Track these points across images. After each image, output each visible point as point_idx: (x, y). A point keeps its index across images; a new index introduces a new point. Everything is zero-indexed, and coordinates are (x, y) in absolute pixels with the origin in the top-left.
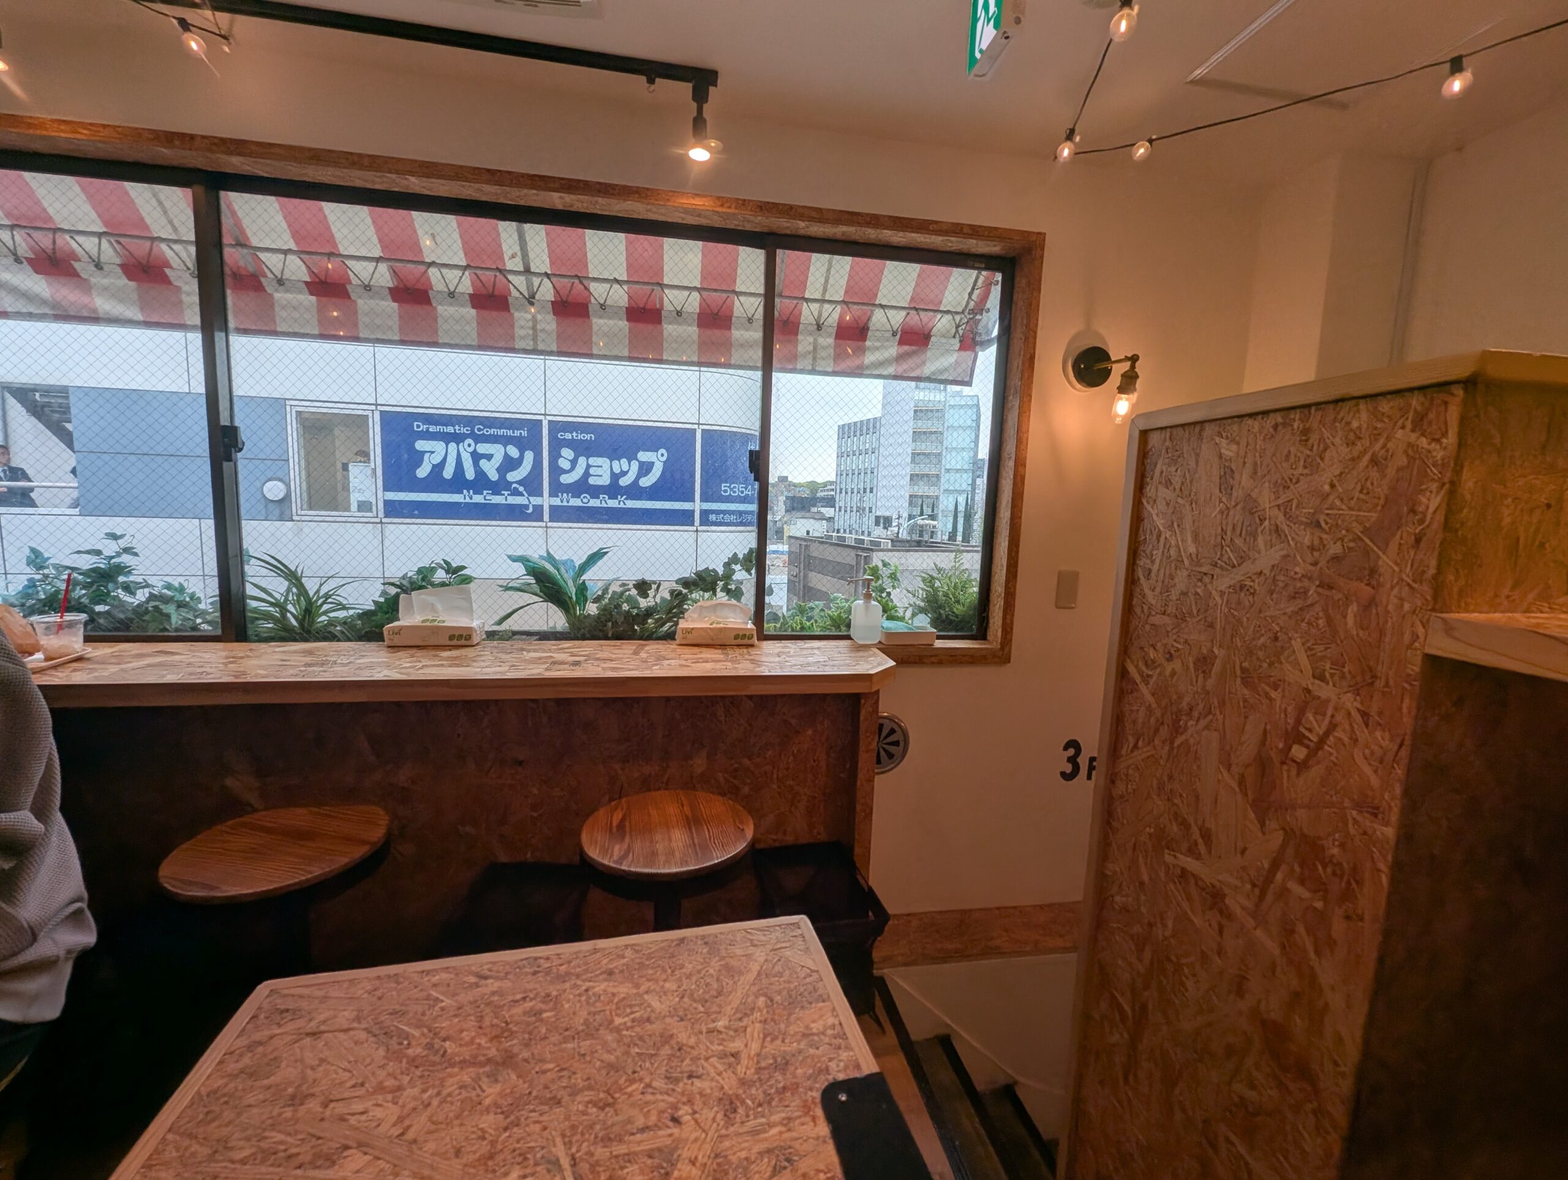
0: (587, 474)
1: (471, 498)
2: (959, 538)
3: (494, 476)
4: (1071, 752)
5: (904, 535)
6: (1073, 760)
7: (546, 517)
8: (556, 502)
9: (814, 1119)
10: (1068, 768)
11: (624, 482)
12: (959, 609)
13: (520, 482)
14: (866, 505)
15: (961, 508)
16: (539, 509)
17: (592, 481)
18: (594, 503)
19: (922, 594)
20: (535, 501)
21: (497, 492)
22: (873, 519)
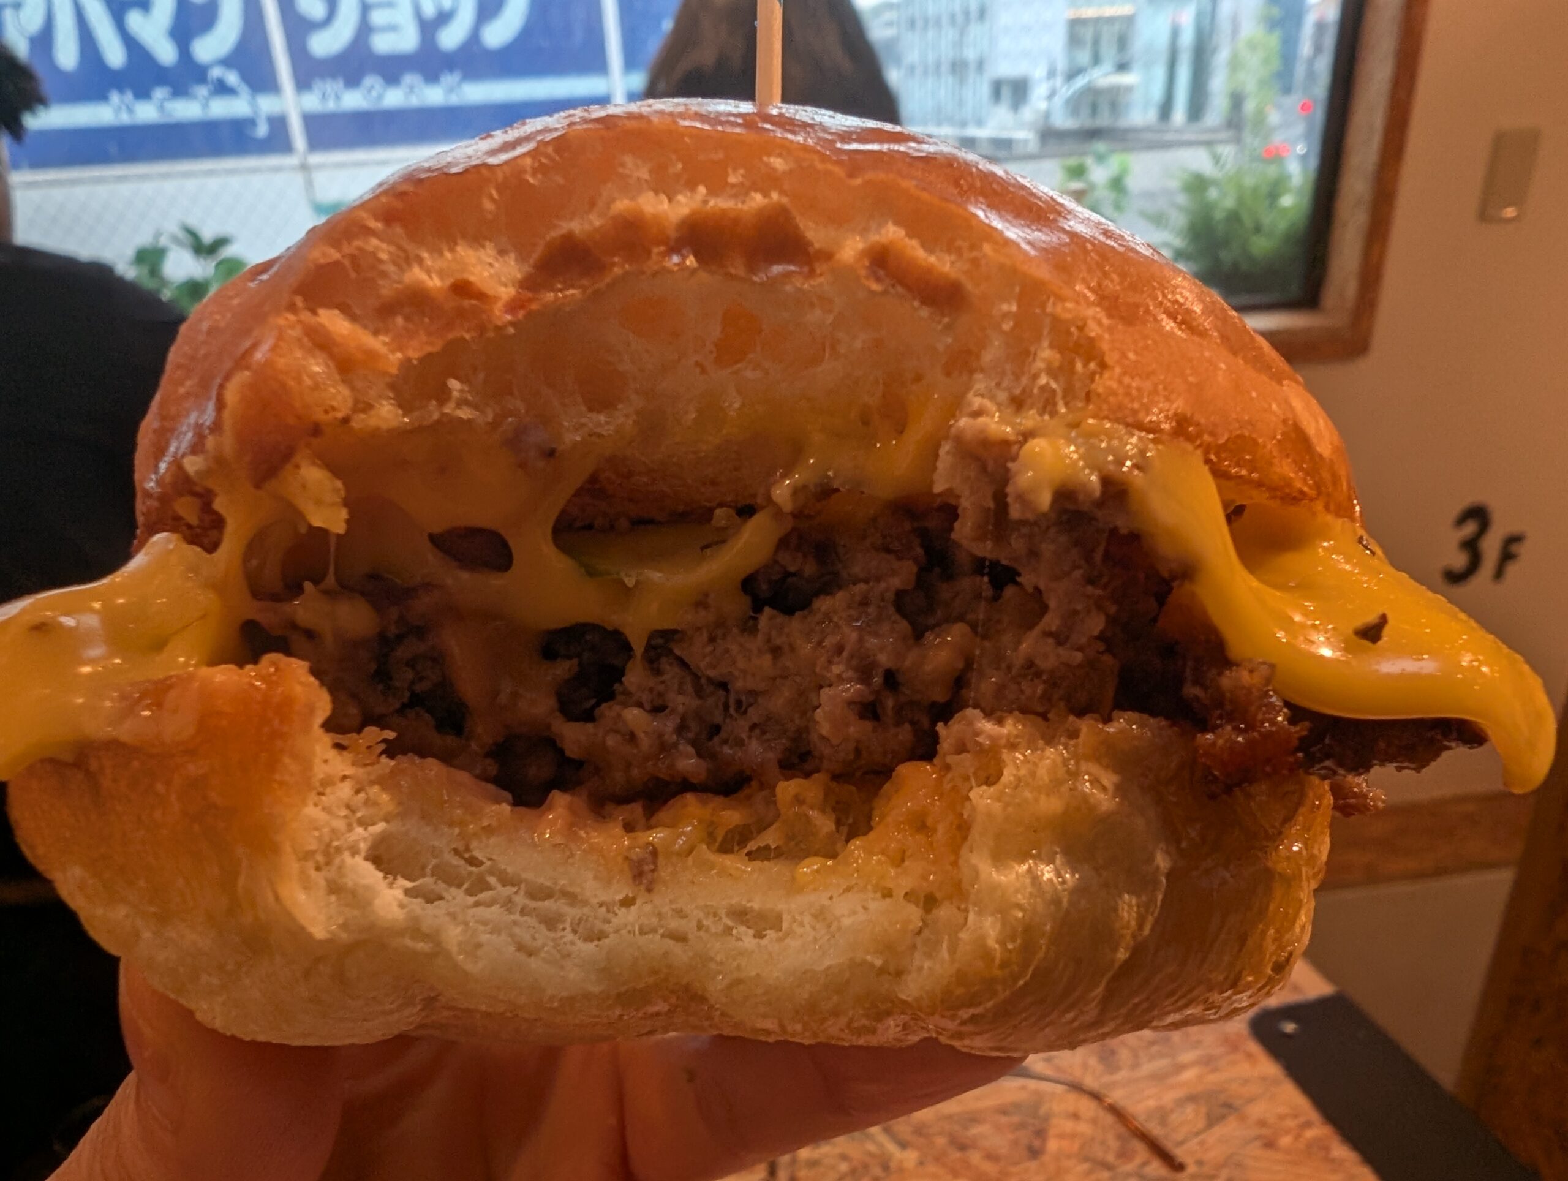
0: (365, 29)
1: (130, 110)
2: (1179, 115)
3: (166, 52)
4: (1470, 528)
5: (1062, 121)
6: (1472, 546)
7: (299, 139)
8: (312, 102)
9: (1249, 1056)
10: (1460, 561)
11: (451, 37)
12: (1262, 246)
13: (227, 62)
14: (971, 54)
15: (1187, 38)
16: (279, 124)
17: (382, 44)
18: (394, 98)
19: (1179, 220)
20: (267, 105)
21: (180, 91)
22: (985, 90)
